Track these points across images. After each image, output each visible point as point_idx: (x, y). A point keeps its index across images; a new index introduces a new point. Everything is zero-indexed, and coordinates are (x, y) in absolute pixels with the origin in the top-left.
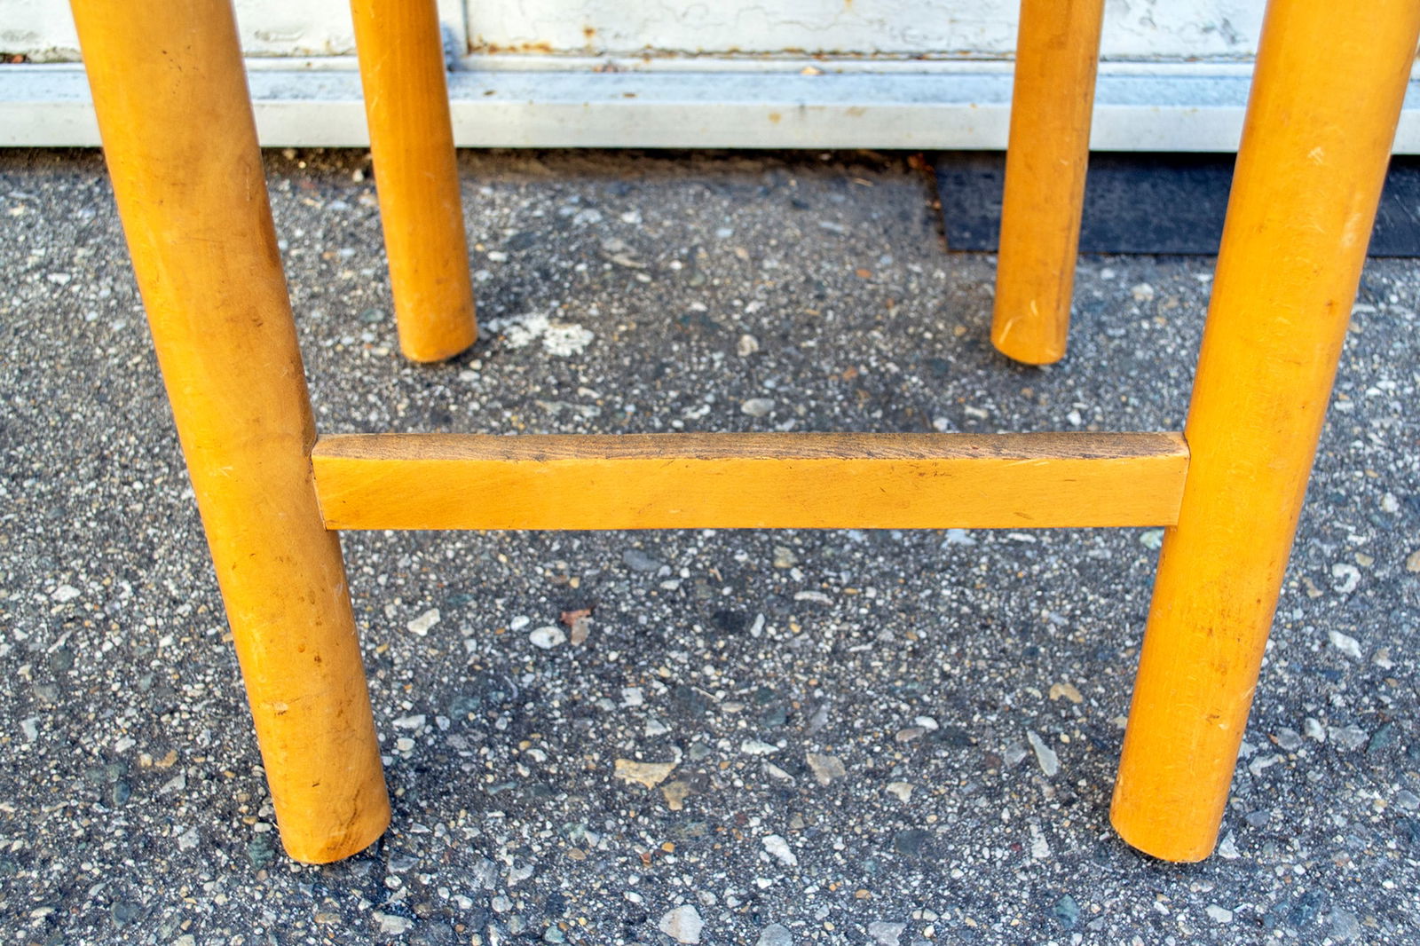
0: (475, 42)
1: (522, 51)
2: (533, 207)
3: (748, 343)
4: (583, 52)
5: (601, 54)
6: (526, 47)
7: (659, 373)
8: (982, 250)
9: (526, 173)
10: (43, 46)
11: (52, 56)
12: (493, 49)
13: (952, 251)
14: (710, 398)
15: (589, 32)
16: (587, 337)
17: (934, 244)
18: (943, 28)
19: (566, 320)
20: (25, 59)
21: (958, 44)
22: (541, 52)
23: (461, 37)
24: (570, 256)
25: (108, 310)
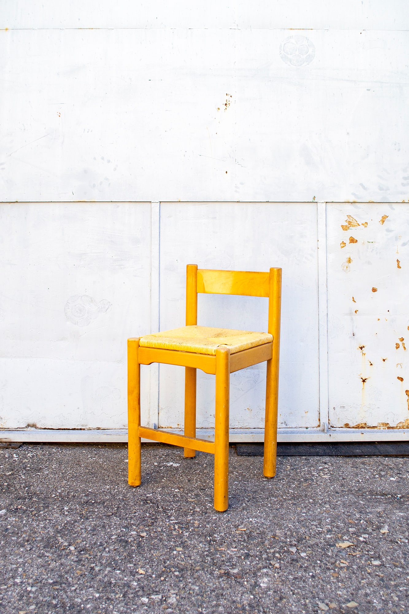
0: (159, 427)
1: (167, 428)
2: (169, 452)
3: (205, 465)
4: (177, 428)
5: (180, 428)
6: (168, 427)
7: (191, 468)
8: (243, 455)
9: (167, 448)
10: (88, 427)
11: (89, 429)
12: (162, 428)
13: (238, 456)
14: (199, 470)
15: (178, 425)
16: (179, 465)
17: (235, 455)
18: (237, 424)
19: (176, 463)
20: (84, 429)
21: (240, 426)
22: (170, 428)
23: (157, 426)
24: (176, 457)
25: (103, 462)
